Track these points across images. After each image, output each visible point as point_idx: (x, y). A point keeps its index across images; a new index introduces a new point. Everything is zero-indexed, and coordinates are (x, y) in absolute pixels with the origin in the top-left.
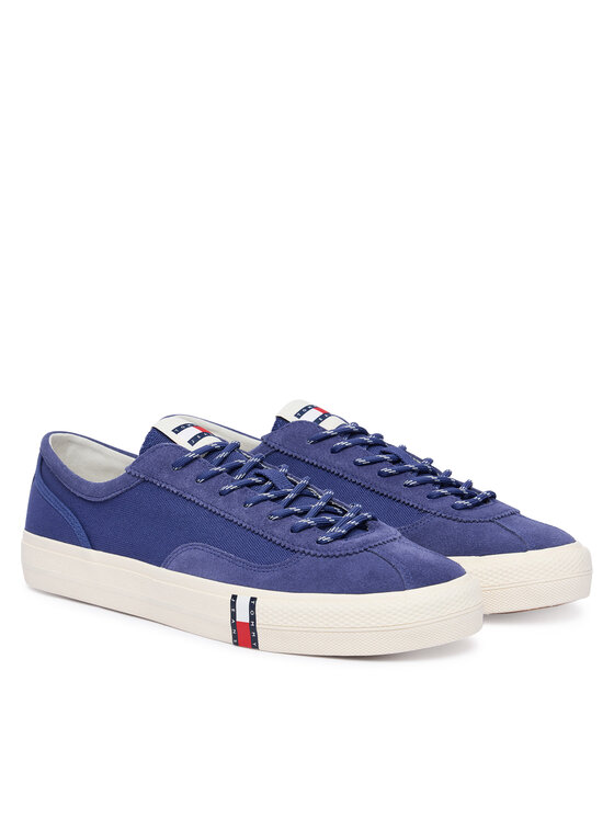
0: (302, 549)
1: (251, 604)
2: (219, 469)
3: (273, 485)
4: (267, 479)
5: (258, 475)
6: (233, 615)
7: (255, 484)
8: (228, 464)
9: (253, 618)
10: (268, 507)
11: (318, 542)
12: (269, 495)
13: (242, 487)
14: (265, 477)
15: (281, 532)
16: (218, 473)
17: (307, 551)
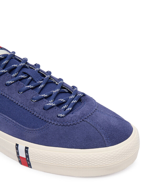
0: (50, 121)
1: (25, 150)
2: (4, 71)
3: (32, 79)
4: (29, 76)
5: (25, 73)
6: (18, 153)
7: (23, 78)
8: (9, 68)
9: (27, 156)
10: (31, 94)
11: (58, 117)
12: (30, 86)
13: (17, 81)
14: (28, 74)
15: (38, 110)
16: (4, 73)
17: (52, 122)
